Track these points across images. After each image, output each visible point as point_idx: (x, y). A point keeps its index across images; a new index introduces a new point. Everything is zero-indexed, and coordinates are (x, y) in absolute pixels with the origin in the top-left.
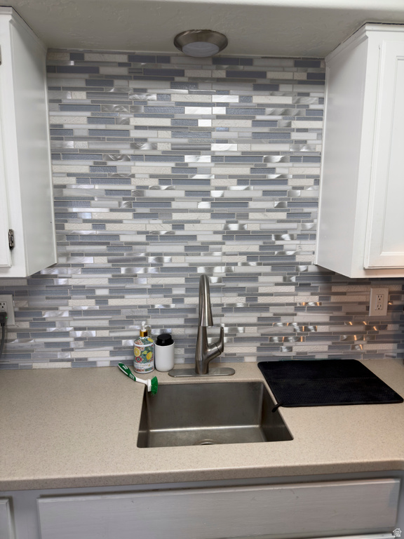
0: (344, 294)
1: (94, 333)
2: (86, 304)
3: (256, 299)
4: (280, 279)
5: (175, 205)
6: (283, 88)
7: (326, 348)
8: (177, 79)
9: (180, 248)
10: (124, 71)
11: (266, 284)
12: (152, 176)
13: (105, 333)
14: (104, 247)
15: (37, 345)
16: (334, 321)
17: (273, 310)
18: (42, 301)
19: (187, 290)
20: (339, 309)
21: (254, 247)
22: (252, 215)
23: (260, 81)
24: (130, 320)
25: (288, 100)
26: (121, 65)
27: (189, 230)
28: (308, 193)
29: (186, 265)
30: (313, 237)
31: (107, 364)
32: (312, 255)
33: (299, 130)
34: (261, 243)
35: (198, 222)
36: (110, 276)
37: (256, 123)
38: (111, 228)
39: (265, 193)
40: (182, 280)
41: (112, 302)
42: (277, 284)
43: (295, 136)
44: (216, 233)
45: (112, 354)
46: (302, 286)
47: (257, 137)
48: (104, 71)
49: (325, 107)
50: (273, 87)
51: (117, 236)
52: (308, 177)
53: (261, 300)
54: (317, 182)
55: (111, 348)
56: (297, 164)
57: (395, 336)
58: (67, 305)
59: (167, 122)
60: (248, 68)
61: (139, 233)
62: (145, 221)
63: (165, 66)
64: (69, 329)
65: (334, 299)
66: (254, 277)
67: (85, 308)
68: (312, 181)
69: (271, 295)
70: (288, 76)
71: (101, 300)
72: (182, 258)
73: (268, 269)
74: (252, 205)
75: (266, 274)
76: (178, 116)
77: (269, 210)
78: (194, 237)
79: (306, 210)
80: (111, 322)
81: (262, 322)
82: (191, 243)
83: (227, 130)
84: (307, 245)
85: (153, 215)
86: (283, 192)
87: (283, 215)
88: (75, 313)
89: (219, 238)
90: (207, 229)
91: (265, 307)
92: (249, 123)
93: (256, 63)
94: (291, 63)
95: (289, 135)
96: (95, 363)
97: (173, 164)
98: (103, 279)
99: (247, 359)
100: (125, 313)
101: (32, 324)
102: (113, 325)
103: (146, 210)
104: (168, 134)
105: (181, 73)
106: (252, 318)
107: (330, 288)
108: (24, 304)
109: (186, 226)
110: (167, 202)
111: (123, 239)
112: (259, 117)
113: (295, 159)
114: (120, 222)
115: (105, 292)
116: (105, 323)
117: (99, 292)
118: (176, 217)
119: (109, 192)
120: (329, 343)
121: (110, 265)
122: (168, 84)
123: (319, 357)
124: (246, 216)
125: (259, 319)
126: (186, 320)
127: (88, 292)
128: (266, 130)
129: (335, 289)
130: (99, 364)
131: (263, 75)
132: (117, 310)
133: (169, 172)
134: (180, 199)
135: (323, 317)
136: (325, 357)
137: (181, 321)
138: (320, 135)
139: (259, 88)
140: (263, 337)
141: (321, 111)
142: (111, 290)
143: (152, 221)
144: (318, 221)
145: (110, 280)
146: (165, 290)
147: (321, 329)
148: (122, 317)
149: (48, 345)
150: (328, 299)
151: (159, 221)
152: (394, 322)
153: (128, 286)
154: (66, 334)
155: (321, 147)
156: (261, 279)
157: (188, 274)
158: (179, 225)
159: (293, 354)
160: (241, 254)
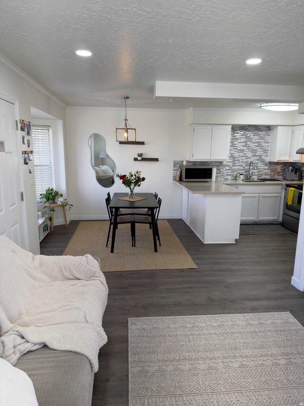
0: (273, 167)
1: (229, 173)
2: (228, 168)
3: (257, 167)
4: (262, 164)
5: (245, 150)
6: (264, 131)
7: (269, 177)
8: (247, 130)
9: (245, 158)
10: (239, 129)
11: (259, 165)
12: (241, 146)
13: (231, 173)
14: (232, 158)
15: (219, 175)
16: (271, 172)
17: (260, 169)
18: (221, 167)
19: (245, 166)
20: (272, 169)
21: (258, 158)
22: (257, 152)
23: (260, 130)
24: (235, 171)
25: (264, 133)
26: (238, 128)
27: (247, 155)
28: (267, 149)
29: (246, 161)
30: (268, 156)
31: (230, 179)
32: (268, 159)
33: (266, 138)
34: (259, 157)
35: (248, 153)
36: (232, 163)
37: (259, 137)
38: (234, 155)
39: (260, 148)
40: (245, 164)
41: (232, 168)
42: (261, 165)
43: (265, 139)
44: (251, 155)
45: (231, 177)
46: (266, 165)
47: (259, 139)
48: (235, 129)
49: (270, 134)
50: (262, 131)
51: (234, 156)
52: (267, 146)
53: (258, 168)
54: (269, 147)
55: (231, 176)
56: (265, 144)
57: (282, 175)
58: (225, 168)
59: (245, 137)
60: (258, 128)
61: (238, 155)
62: (239, 153)
63: (245, 128)
64: (224, 172)
65: (271, 168)
66: (257, 163)
67: (228, 169)
68: (268, 146)
69: (260, 167)
70: (265, 129)
71: (231, 167)
72: (245, 160)
73: (260, 162)
74: (258, 150)
75: (259, 163)
76: (246, 136)
77: (260, 151)
78: (247, 156)
79: (267, 151)
80: (232, 171)
81: (259, 172)
82: (247, 157)
83: (254, 138)
84: (267, 158)
85: (241, 152)
86: (263, 148)
87: (263, 152)
88: (226, 170)
89: (252, 156)
90: (250, 154)
91: (259, 169)
92: (258, 137)
93: (260, 127)
94: (265, 127)
95: (264, 139)
96: (228, 179)
97: (245, 144)
98: (231, 164)
99: (255, 179)
100: (234, 170)
101: (219, 171)
102: (232, 172)
103: (240, 151)
104: (245, 138)
105: (247, 129)
106: (256, 171)
107: (270, 166)
108: (218, 168)
109: (246, 154)
110: (243, 150)
111: (235, 156)
112: (259, 136)
113: (265, 143)
114: (235, 153)
115: (231, 166)
116: (231, 172)
117: (230, 166)
118: (245, 152)
119: (234, 148)
120: (270, 176)
121: (233, 161)
122: (245, 131)
123: (268, 179)
124: (256, 152)
125: (258, 171)
126: (245, 171)
127: (228, 166)
128: (261, 138)
129: (271, 166)
130: (229, 179)
131: (261, 129)
132: (233, 169)
133: (244, 145)
134: (246, 149)
135: (269, 171)
136: (269, 178)
137: (244, 171)
138: (269, 139)
139: (260, 131)
140: (258, 175)
141: (270, 135)
142: (233, 166)
143: (241, 153)
144: (269, 153)
145: (232, 164)
146: (241, 166)
147: (269, 173)
148: (234, 171)
149: (221, 175)
150: (270, 167)
151: (242, 153)
152: (282, 172)
153: (235, 165)
154: (224, 173)
155: (270, 141)
156: (259, 164)
157: (246, 163)
158: (245, 154)
159: (263, 178)
160: (255, 159)
